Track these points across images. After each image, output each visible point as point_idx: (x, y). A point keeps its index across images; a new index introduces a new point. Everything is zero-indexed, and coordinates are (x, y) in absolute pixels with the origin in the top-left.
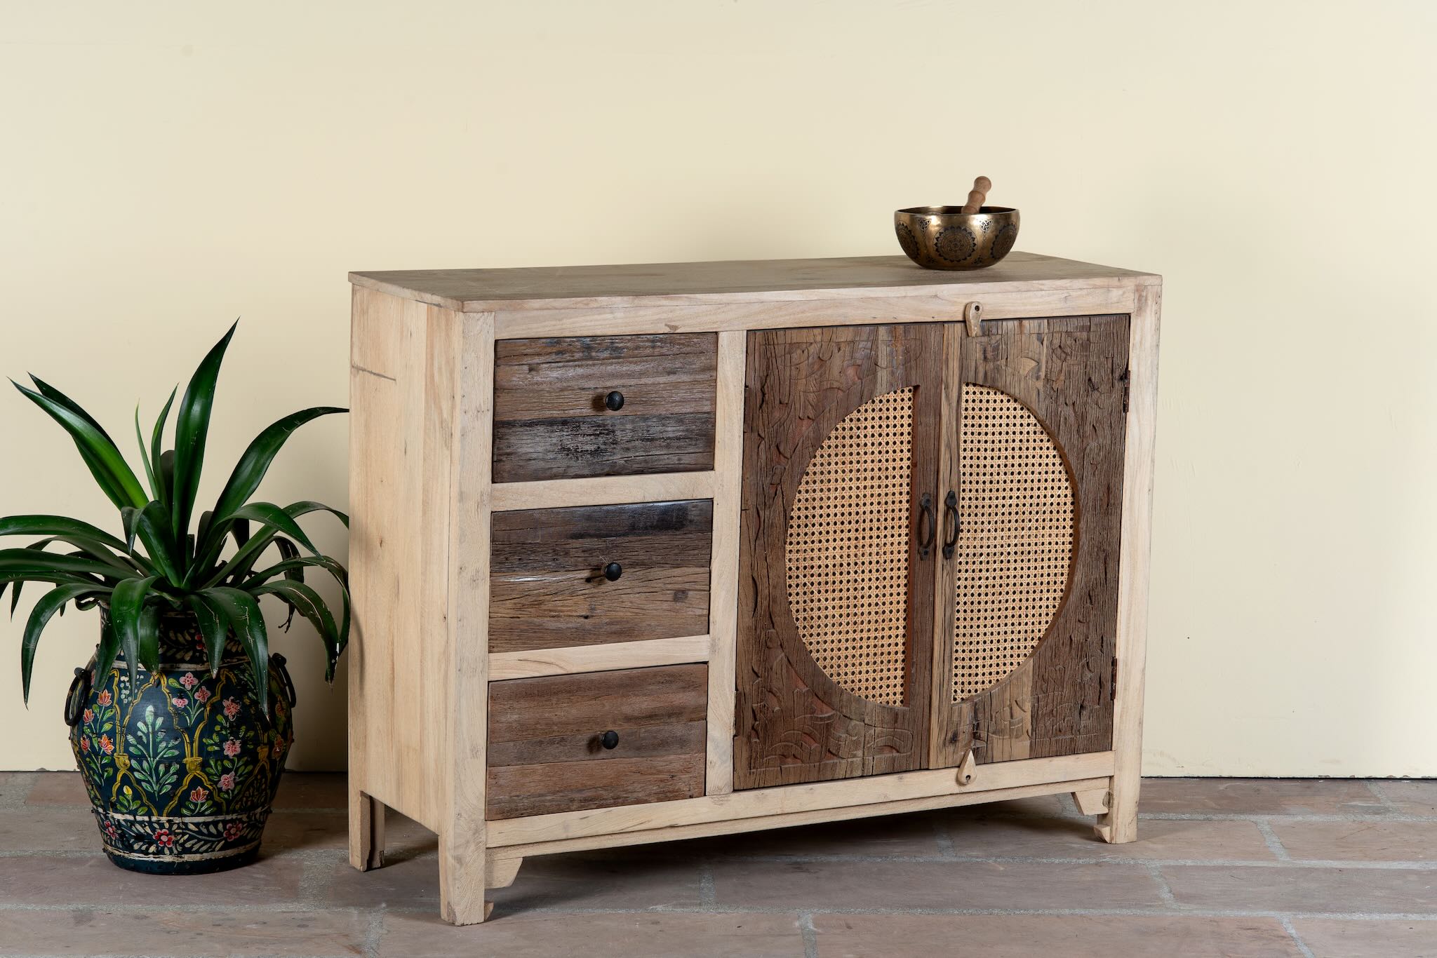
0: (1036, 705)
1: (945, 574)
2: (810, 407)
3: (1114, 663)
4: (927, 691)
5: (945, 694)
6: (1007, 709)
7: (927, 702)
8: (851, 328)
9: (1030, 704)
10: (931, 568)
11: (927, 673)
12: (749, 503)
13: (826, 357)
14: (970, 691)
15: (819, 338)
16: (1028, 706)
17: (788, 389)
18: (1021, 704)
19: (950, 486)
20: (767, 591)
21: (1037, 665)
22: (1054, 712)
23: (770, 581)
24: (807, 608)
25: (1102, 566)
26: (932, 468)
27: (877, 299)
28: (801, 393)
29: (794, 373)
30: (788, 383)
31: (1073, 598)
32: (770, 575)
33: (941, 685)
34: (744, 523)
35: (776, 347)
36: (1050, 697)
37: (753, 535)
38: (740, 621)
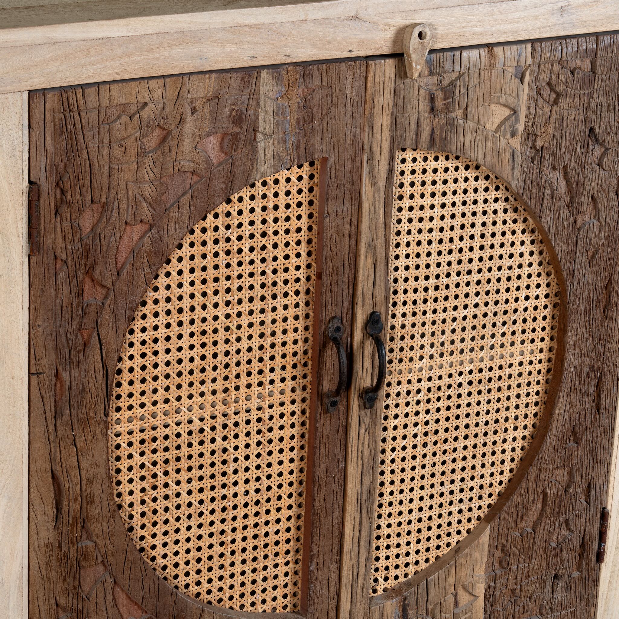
0: (492, 584)
1: (362, 431)
2: (144, 204)
3: (604, 516)
4: (333, 589)
5: (359, 591)
6: (450, 599)
7: (333, 605)
8: (213, 76)
9: (483, 585)
10: (343, 420)
11: (334, 567)
12: (44, 363)
13: (172, 124)
14: (396, 578)
15: (158, 95)
16: (480, 590)
17: (105, 180)
18: (470, 590)
19: (374, 305)
20: (78, 488)
21: (495, 533)
22: (518, 592)
23: (83, 473)
24: (146, 498)
25: (593, 391)
26: (346, 279)
27: (256, 27)
28: (130, 184)
29: (117, 152)
30: (106, 169)
31: (551, 439)
32: (83, 464)
33: (355, 580)
34: (36, 392)
35: (83, 114)
36: (513, 573)
37: (50, 409)
38: (34, 536)
